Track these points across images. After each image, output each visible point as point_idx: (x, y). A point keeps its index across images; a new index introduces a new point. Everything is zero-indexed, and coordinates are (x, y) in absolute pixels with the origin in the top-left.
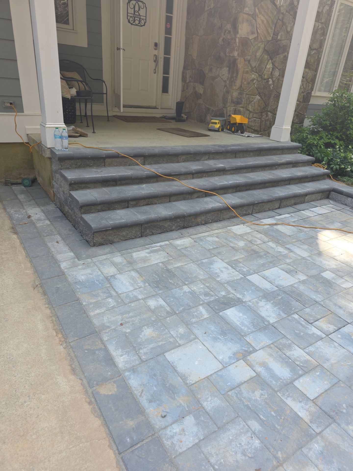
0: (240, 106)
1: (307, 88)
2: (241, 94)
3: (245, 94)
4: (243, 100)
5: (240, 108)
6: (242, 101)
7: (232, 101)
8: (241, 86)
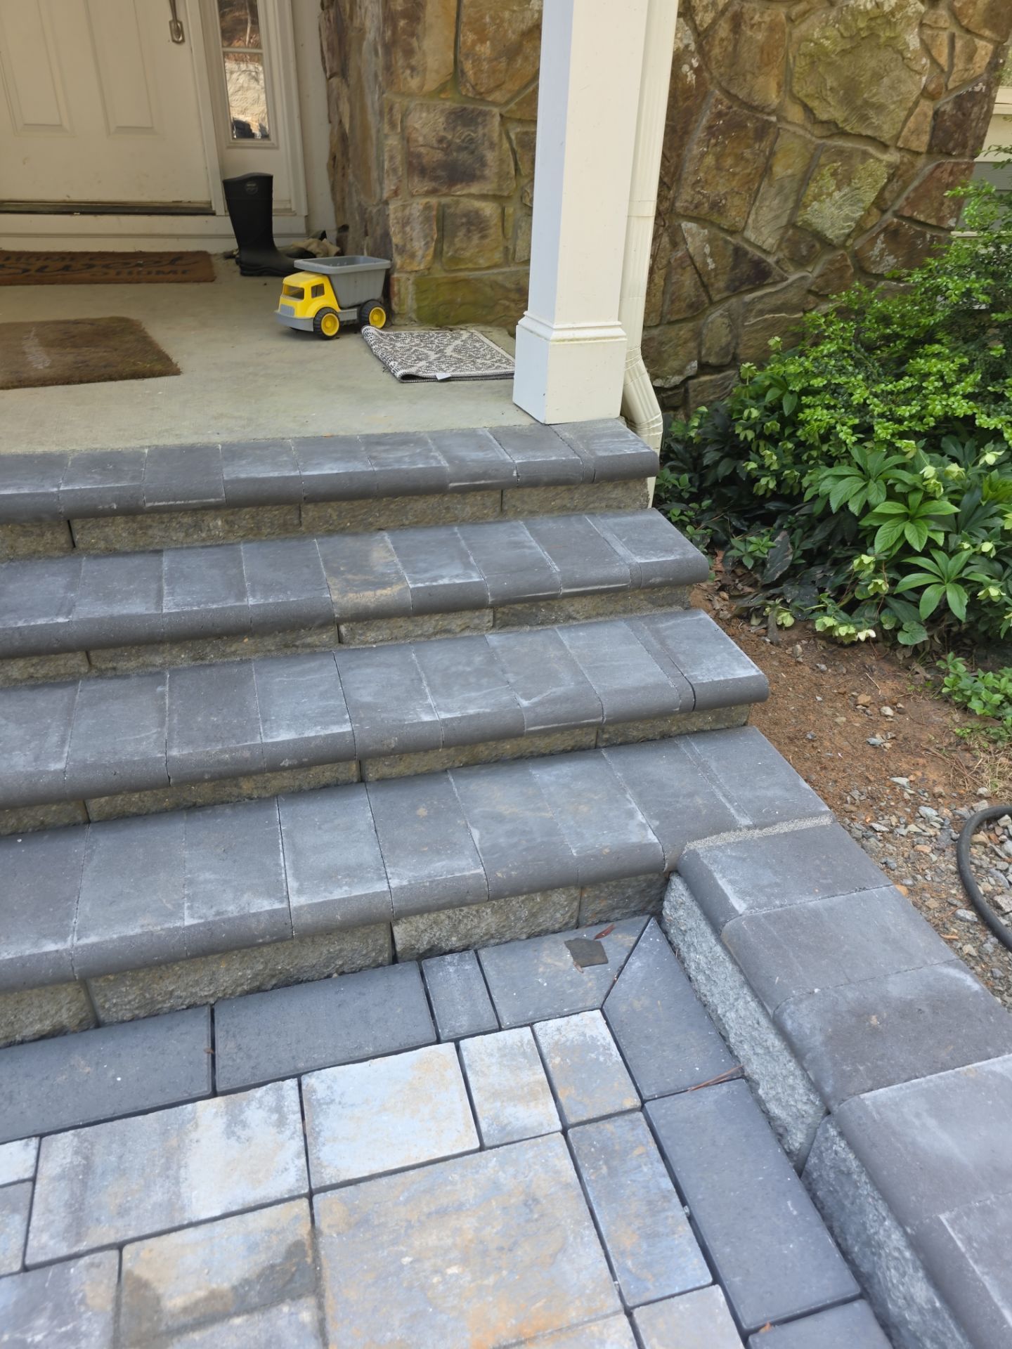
0: (475, 189)
1: (960, 64)
2: (463, 117)
3: (498, 118)
4: (490, 156)
5: (478, 204)
6: (483, 163)
7: (410, 164)
8: (457, 73)
